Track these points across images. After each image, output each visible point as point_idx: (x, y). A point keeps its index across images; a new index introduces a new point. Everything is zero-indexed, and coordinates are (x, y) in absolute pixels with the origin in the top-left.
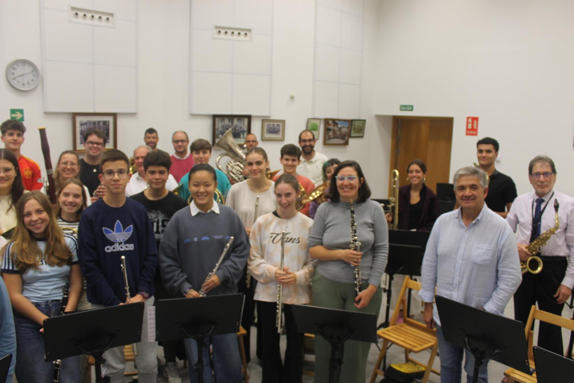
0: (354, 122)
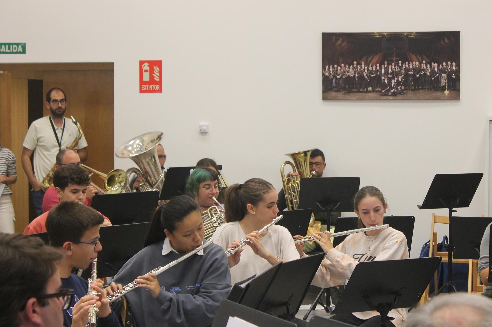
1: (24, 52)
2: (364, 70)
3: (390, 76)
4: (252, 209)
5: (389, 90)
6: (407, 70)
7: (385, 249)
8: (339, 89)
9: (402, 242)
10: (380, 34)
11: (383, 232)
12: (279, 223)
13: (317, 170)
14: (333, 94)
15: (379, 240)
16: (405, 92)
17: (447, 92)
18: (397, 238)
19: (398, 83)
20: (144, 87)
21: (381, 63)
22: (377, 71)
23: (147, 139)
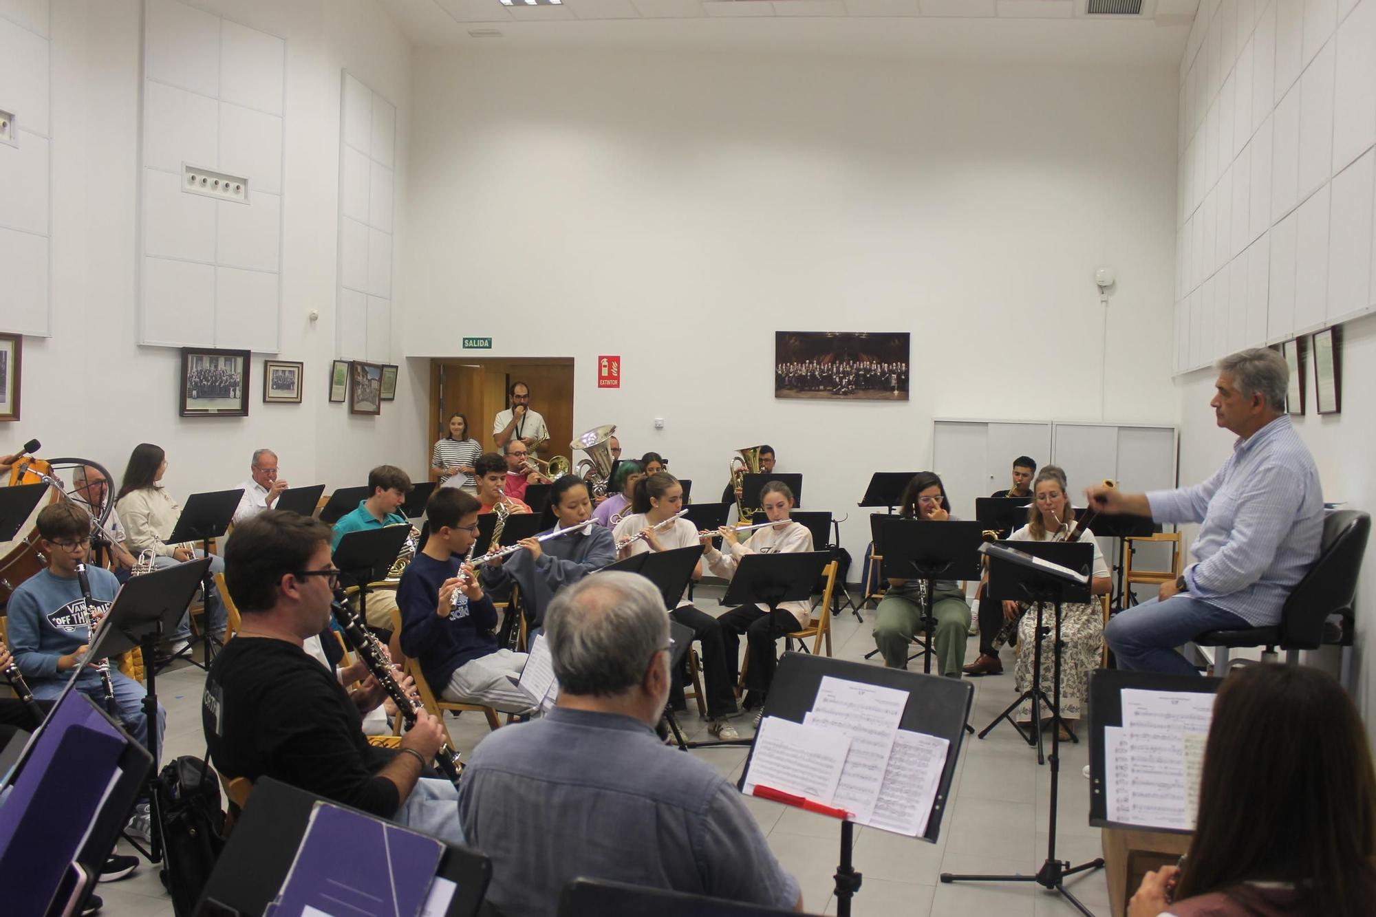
0: (385, 369)
1: (490, 347)
2: (816, 368)
3: (841, 375)
4: (655, 502)
5: (840, 389)
6: (859, 370)
7: (788, 544)
8: (791, 387)
9: (806, 537)
10: (832, 333)
11: (789, 526)
12: (684, 517)
13: (766, 466)
14: (786, 392)
15: (785, 534)
16: (856, 391)
17: (896, 392)
18: (801, 534)
19: (849, 383)
20: (603, 382)
21: (833, 363)
22: (828, 370)
23: (600, 432)
